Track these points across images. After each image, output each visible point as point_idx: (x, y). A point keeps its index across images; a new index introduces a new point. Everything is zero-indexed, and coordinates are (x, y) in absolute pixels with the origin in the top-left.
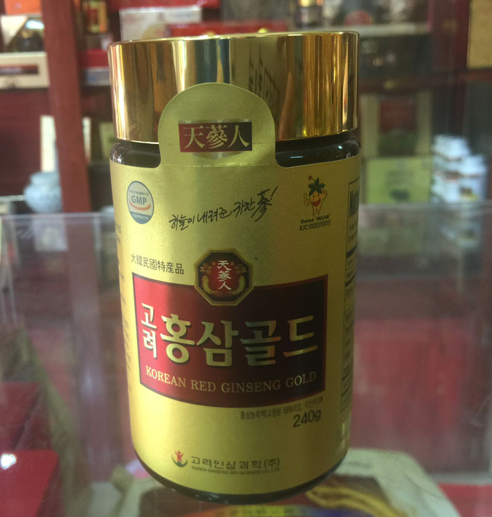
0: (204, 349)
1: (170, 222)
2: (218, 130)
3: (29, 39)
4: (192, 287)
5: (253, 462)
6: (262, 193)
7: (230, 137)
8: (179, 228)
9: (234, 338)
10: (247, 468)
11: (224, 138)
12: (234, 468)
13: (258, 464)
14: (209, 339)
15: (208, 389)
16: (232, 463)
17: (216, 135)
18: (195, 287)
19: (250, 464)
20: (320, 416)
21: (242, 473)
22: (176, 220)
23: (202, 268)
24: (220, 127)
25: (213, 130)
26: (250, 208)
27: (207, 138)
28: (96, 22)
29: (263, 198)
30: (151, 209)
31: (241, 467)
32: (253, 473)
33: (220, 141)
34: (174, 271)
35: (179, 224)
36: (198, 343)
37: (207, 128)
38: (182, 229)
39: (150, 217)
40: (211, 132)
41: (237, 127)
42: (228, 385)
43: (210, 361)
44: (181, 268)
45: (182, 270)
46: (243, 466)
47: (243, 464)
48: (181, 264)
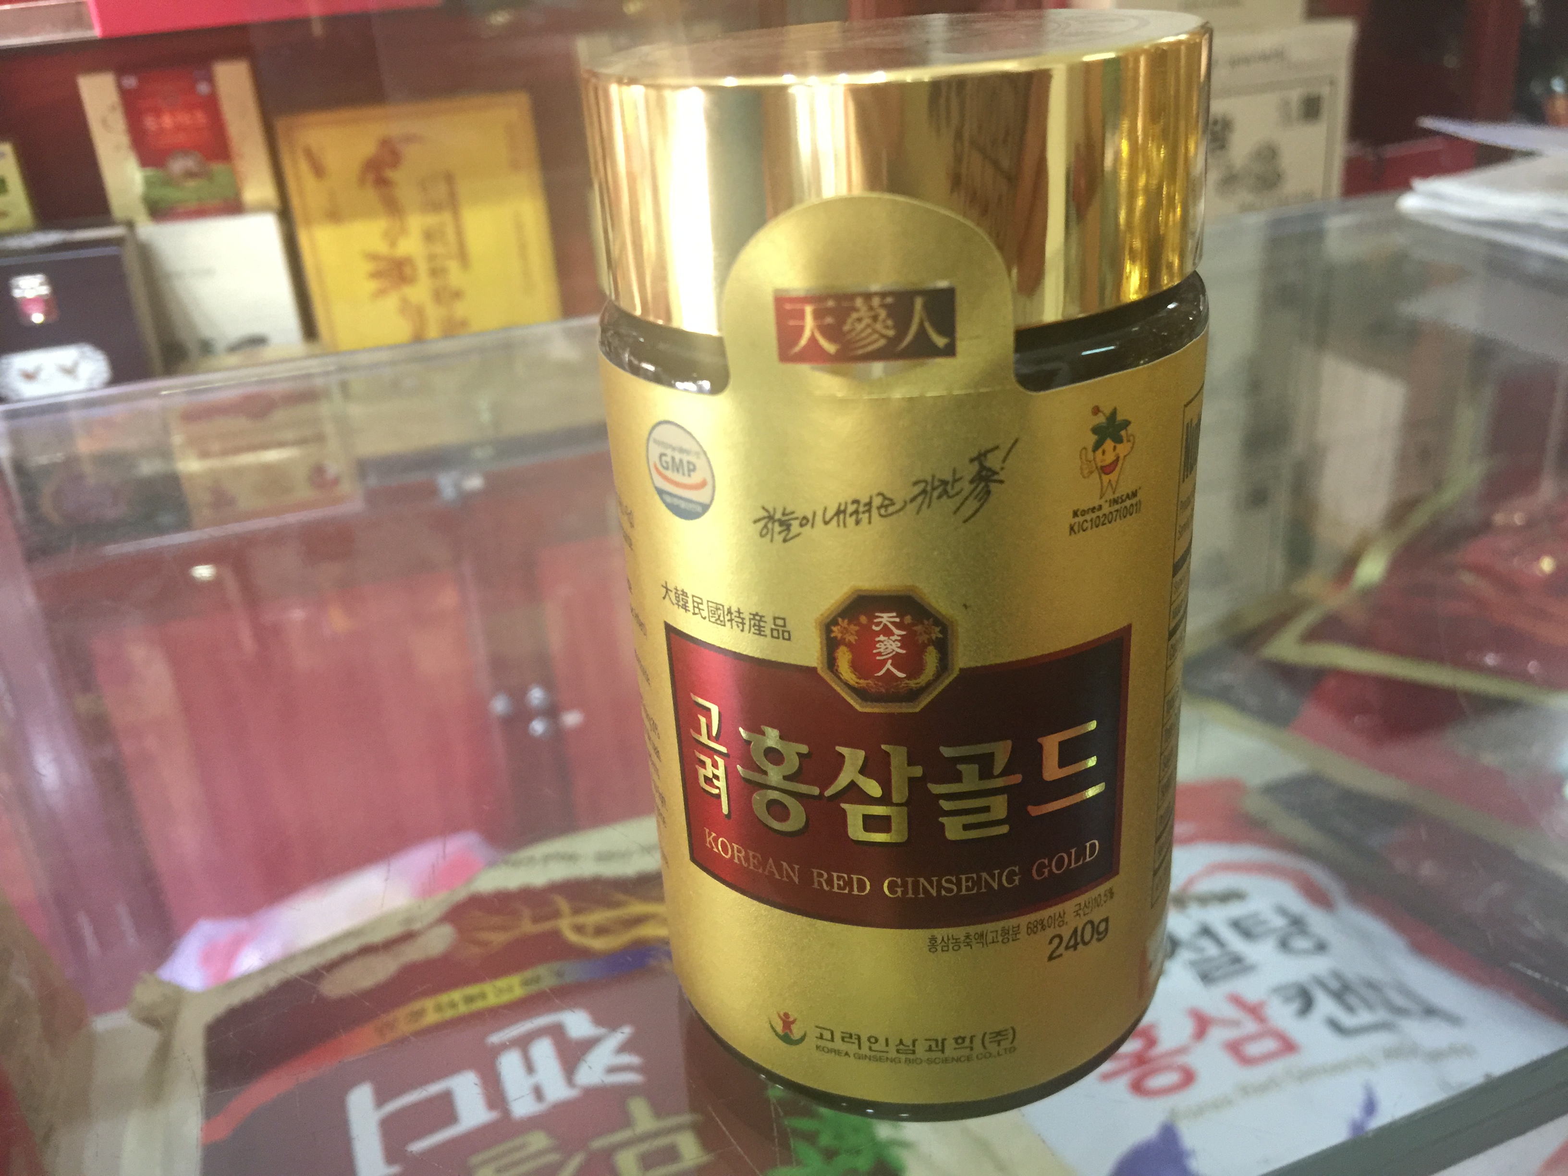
0: (843, 806)
1: (755, 522)
2: (871, 308)
4: (812, 671)
5: (956, 1040)
6: (980, 457)
7: (902, 326)
8: (779, 538)
9: (912, 781)
10: (943, 1051)
11: (887, 327)
12: (914, 1052)
13: (968, 1041)
14: (853, 784)
15: (852, 889)
16: (908, 1042)
17: (867, 321)
18: (819, 671)
19: (950, 1044)
20: (1106, 930)
21: (930, 1061)
22: (771, 518)
23: (835, 629)
24: (876, 301)
26: (951, 492)
27: (846, 328)
29: (983, 467)
30: (709, 488)
31: (930, 1049)
32: (958, 1060)
33: (876, 336)
34: (768, 632)
35: (777, 528)
36: (828, 793)
38: (785, 541)
39: (706, 508)
40: (855, 315)
41: (919, 303)
42: (899, 881)
43: (856, 831)
44: (784, 626)
45: (786, 631)
46: (934, 1046)
47: (933, 1044)
48: (784, 619)
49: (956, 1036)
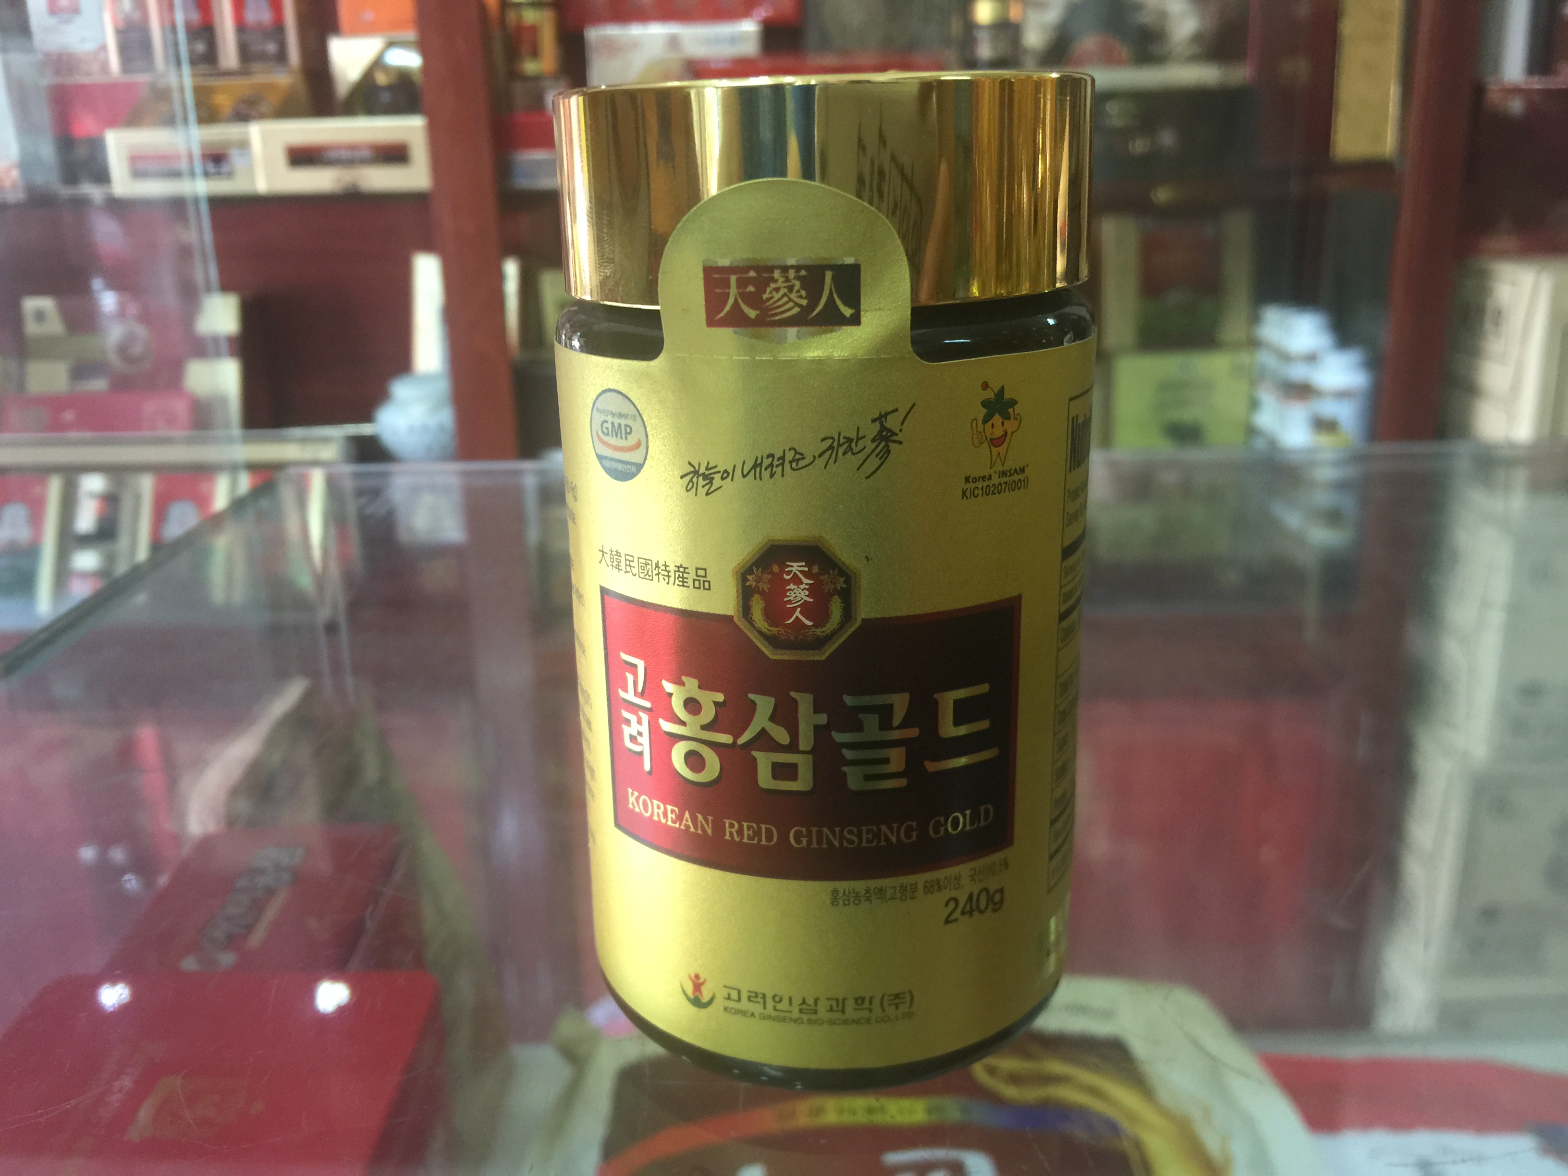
0: (754, 753)
1: (682, 477)
2: (787, 280)
3: (390, 88)
4: (728, 619)
5: (856, 1000)
6: (881, 418)
7: (814, 296)
8: (702, 491)
9: (817, 728)
10: (843, 1011)
11: (801, 297)
12: (816, 1012)
13: (867, 1002)
14: (763, 732)
15: (760, 840)
16: (810, 1001)
17: (783, 291)
18: (736, 619)
19: (850, 1004)
20: (1002, 901)
21: (832, 1022)
22: (696, 473)
23: (749, 577)
24: (792, 273)
25: (776, 281)
26: (855, 450)
27: (765, 296)
28: (535, 53)
29: (883, 428)
30: (643, 448)
31: (831, 1009)
32: (857, 1022)
33: (791, 304)
34: (690, 583)
35: (701, 482)
36: (741, 741)
37: (765, 275)
38: (707, 494)
39: (639, 467)
40: (773, 285)
41: (829, 275)
42: (804, 831)
43: (765, 779)
44: (705, 576)
45: (706, 581)
46: (835, 1007)
47: (834, 1003)
48: (705, 570)
49: (857, 996)
